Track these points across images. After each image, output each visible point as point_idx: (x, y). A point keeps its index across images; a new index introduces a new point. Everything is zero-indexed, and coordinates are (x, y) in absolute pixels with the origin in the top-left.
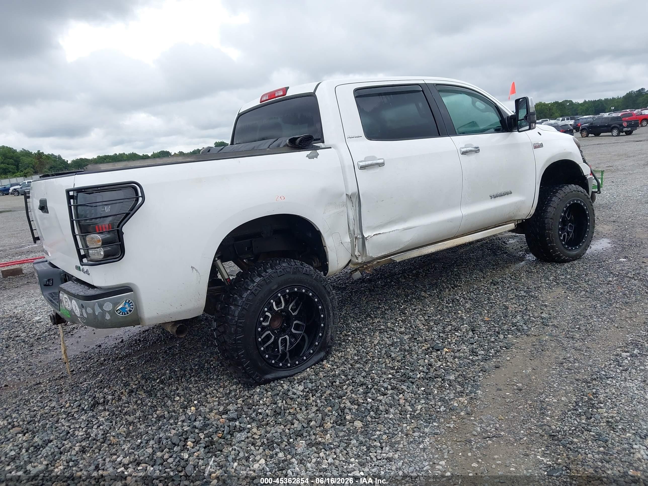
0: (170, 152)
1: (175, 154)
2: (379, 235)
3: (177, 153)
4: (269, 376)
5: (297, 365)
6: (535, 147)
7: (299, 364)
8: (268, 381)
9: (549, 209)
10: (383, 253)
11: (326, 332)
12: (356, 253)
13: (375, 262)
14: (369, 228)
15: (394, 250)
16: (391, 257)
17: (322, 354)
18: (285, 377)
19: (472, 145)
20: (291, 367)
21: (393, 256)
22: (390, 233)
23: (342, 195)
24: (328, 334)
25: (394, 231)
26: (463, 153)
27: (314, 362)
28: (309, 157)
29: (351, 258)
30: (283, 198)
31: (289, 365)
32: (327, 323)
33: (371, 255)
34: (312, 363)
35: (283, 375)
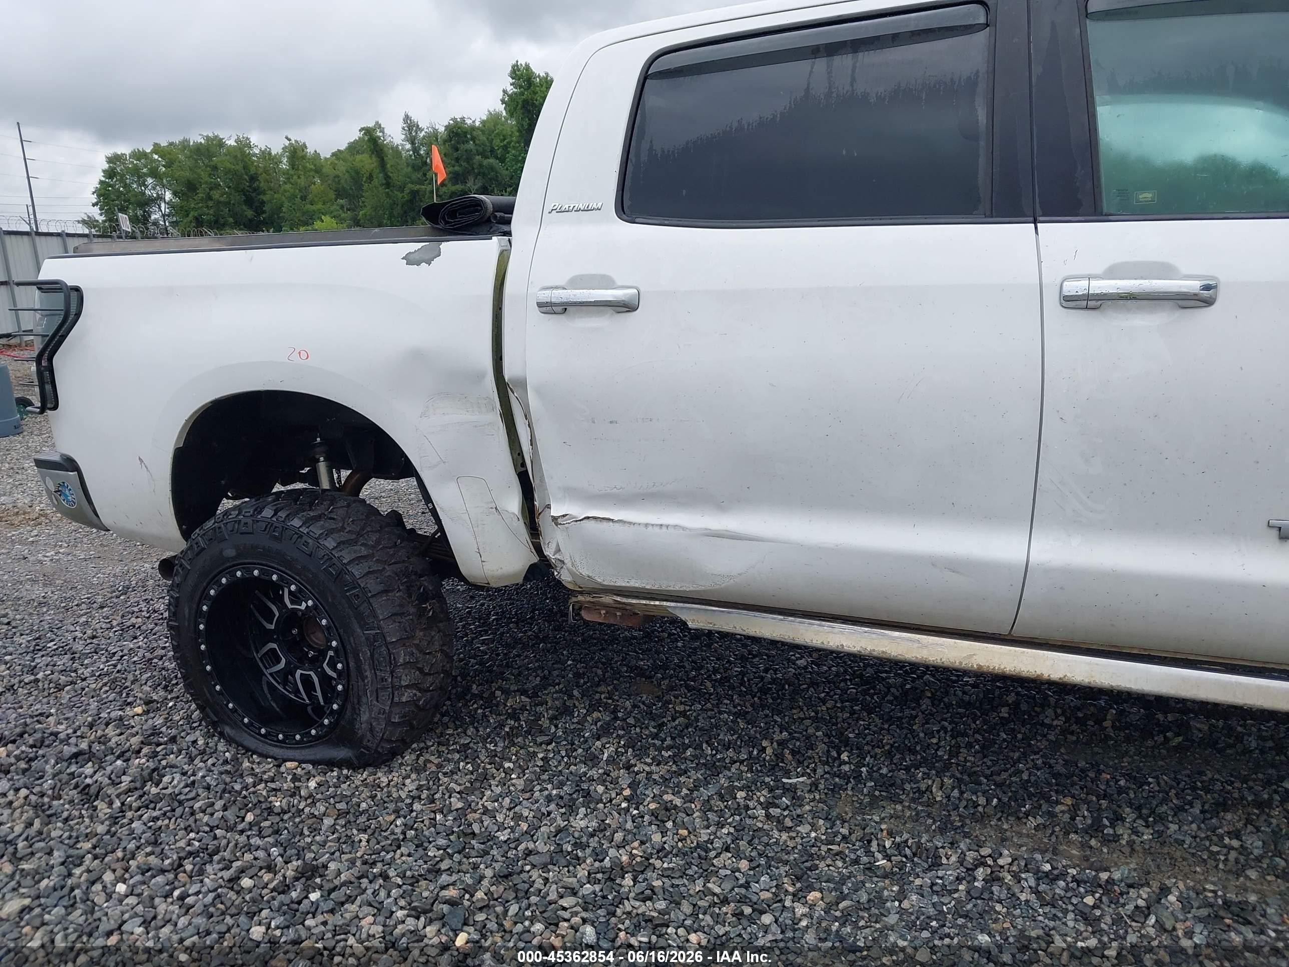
2: (605, 524)
4: (227, 730)
5: (278, 741)
7: (282, 742)
10: (635, 583)
11: (354, 709)
12: (549, 552)
13: (607, 599)
14: (573, 493)
15: (675, 586)
16: (665, 603)
17: (342, 753)
18: (247, 750)
19: (1166, 270)
20: (264, 736)
21: (673, 604)
22: (650, 528)
23: (480, 377)
24: (359, 715)
25: (667, 526)
26: (1070, 302)
27: (312, 757)
28: (410, 260)
29: (535, 559)
30: (304, 355)
31: (263, 731)
32: (355, 689)
33: (585, 572)
34: (308, 758)
35: (246, 743)
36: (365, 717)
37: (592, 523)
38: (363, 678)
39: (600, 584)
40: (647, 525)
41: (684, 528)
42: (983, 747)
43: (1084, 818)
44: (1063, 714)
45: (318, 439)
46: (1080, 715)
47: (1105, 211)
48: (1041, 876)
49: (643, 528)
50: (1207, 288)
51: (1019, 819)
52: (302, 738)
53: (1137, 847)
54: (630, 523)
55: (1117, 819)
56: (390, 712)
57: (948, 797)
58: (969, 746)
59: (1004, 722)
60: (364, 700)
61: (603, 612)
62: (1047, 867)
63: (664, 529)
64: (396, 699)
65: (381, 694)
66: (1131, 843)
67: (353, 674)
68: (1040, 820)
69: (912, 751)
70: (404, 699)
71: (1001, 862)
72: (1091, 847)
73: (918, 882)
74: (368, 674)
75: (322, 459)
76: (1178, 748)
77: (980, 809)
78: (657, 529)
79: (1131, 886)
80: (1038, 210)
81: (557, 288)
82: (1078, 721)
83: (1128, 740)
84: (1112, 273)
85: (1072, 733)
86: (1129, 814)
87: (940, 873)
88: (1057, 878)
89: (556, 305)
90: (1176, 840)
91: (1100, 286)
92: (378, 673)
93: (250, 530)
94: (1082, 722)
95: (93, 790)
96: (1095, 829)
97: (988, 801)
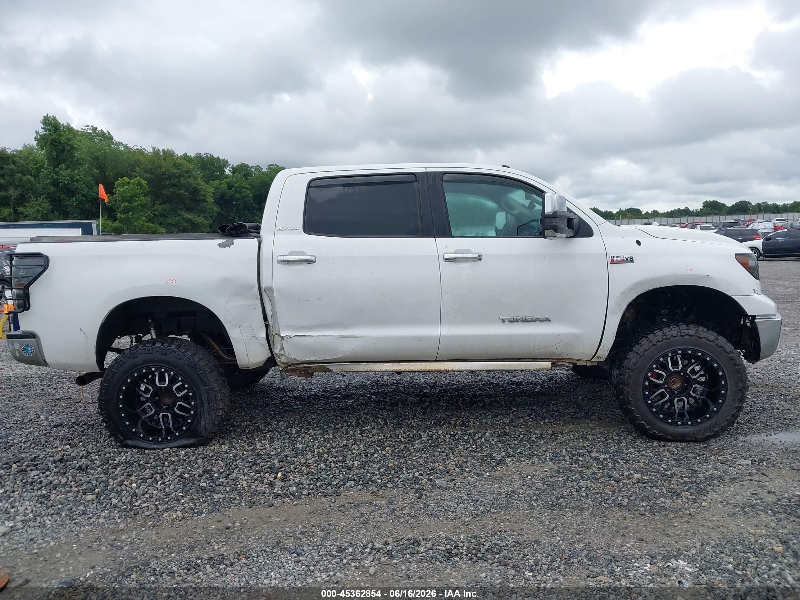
0: (641, 210)
1: (647, 212)
2: (302, 337)
3: (650, 212)
4: (130, 442)
5: (159, 441)
6: (612, 262)
7: (161, 441)
8: (127, 446)
9: (631, 355)
10: (313, 358)
11: (198, 421)
12: (277, 351)
13: (301, 366)
14: (289, 327)
15: (328, 357)
16: (324, 364)
17: (192, 441)
18: (142, 448)
19: (469, 251)
20: (151, 441)
21: (327, 364)
22: (320, 337)
23: (252, 287)
24: (200, 423)
25: (326, 336)
26: (446, 260)
27: (177, 445)
28: (221, 245)
29: (270, 355)
30: (174, 282)
31: (151, 439)
32: (199, 412)
33: (293, 357)
34: (175, 445)
35: (141, 445)
36: (203, 424)
37: (297, 337)
38: (203, 406)
39: (299, 361)
40: (319, 336)
41: (333, 336)
42: (423, 413)
43: (459, 422)
44: (446, 402)
45: (150, 320)
46: (451, 402)
47: (453, 235)
48: (451, 435)
49: (317, 337)
50: (479, 256)
51: (441, 426)
52: (171, 438)
53: (475, 427)
54: (312, 336)
55: (469, 421)
56: (215, 420)
57: (418, 425)
58: (419, 413)
59: (428, 406)
60: (203, 416)
61: (298, 372)
62: (452, 433)
63: (325, 337)
64: (217, 414)
65: (211, 412)
66: (474, 426)
67: (199, 405)
68: (447, 425)
69: (401, 417)
70: (220, 414)
71: (439, 433)
72: (463, 429)
73: (417, 442)
74: (206, 405)
75: (152, 328)
76: (482, 406)
77: (428, 426)
78: (322, 337)
79: (476, 433)
80: (435, 235)
81: (286, 256)
82: (451, 404)
83: (467, 407)
84: (455, 252)
85: (450, 407)
86: (472, 420)
87: (423, 439)
88: (456, 435)
89: (286, 261)
90: (486, 423)
91: (454, 256)
92: (210, 404)
93: (151, 352)
94: (452, 404)
95: (83, 467)
96: (463, 424)
97: (431, 423)
